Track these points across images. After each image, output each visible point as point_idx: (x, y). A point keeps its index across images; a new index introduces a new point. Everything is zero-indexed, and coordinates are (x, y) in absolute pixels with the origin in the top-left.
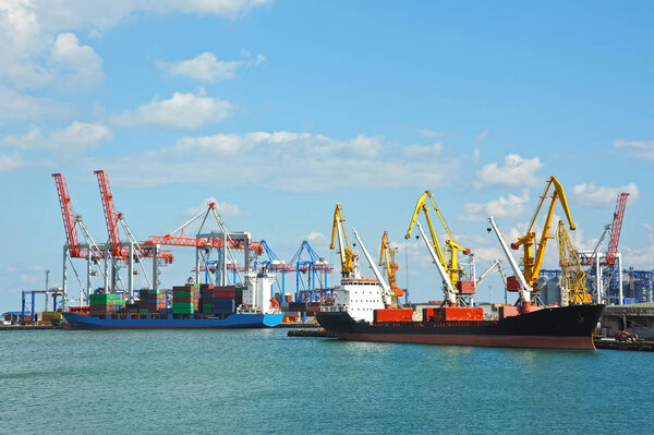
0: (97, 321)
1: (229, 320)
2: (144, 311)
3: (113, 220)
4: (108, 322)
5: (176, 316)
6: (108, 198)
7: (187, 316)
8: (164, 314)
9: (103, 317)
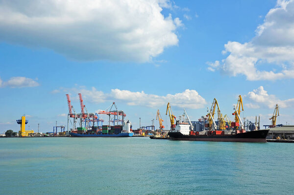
0: (80, 135)
1: (119, 134)
2: (93, 132)
3: (83, 107)
4: (83, 135)
5: (103, 134)
6: (81, 101)
7: (106, 133)
8: (100, 133)
9: (81, 134)
